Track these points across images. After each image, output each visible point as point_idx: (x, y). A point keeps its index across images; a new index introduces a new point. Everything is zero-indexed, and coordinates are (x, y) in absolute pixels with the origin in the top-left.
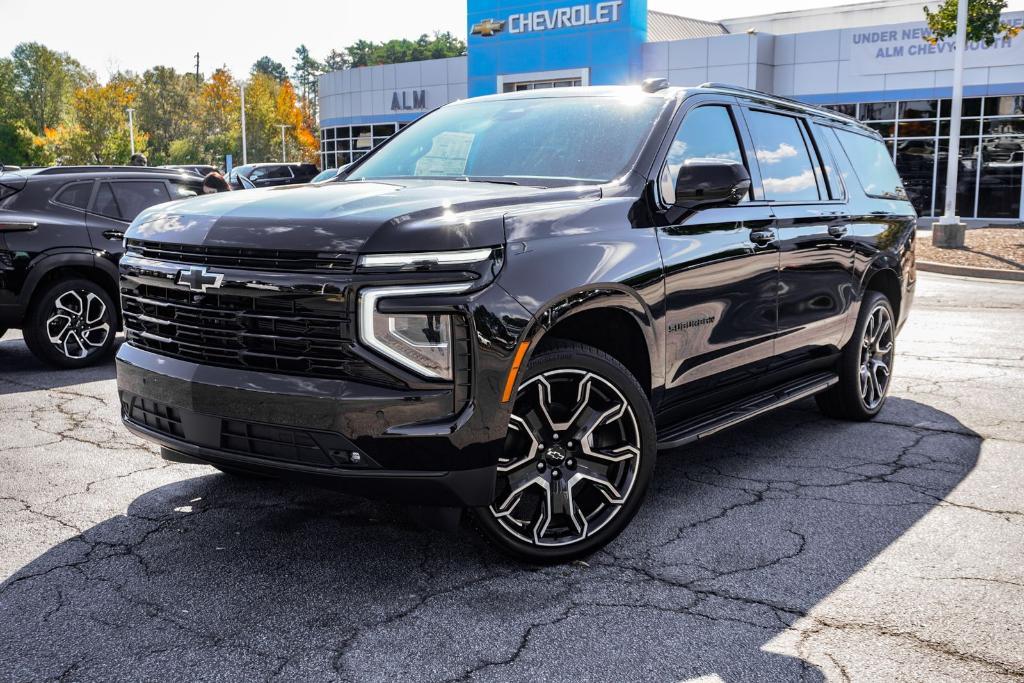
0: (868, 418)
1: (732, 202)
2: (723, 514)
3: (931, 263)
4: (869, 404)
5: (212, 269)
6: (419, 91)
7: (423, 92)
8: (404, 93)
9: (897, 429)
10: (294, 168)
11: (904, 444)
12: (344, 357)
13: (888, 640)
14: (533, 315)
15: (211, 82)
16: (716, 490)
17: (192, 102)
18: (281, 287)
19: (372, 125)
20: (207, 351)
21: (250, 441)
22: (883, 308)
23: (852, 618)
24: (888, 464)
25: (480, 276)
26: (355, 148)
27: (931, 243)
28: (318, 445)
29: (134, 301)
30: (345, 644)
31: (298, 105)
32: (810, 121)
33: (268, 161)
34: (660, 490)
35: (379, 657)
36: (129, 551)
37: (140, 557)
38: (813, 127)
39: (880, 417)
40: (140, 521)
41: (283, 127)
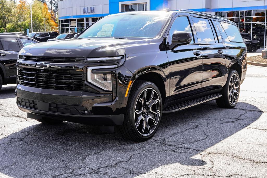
0: (232, 107)
1: (187, 43)
2: (186, 131)
3: (261, 63)
4: (232, 103)
5: (46, 63)
6: (92, 7)
7: (94, 7)
8: (87, 8)
9: (240, 110)
10: (49, 33)
11: (241, 114)
12: (83, 85)
13: (225, 156)
14: (133, 74)
15: (20, 3)
16: (185, 125)
17: (13, 10)
18: (61, 67)
19: (76, 19)
20: (45, 85)
21: (57, 109)
22: (236, 74)
23: (217, 152)
24: (235, 119)
25: (119, 63)
26: (70, 27)
27: (261, 57)
28: (76, 109)
29: (23, 72)
30: (84, 158)
31: (49, 11)
32: (212, 20)
33: (40, 31)
34: (169, 125)
35: (93, 161)
36: (21, 140)
37: (25, 141)
38: (213, 22)
39: (236, 107)
40: (22, 133)
41: (45, 19)
